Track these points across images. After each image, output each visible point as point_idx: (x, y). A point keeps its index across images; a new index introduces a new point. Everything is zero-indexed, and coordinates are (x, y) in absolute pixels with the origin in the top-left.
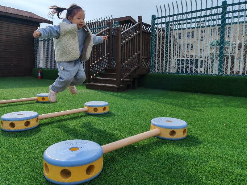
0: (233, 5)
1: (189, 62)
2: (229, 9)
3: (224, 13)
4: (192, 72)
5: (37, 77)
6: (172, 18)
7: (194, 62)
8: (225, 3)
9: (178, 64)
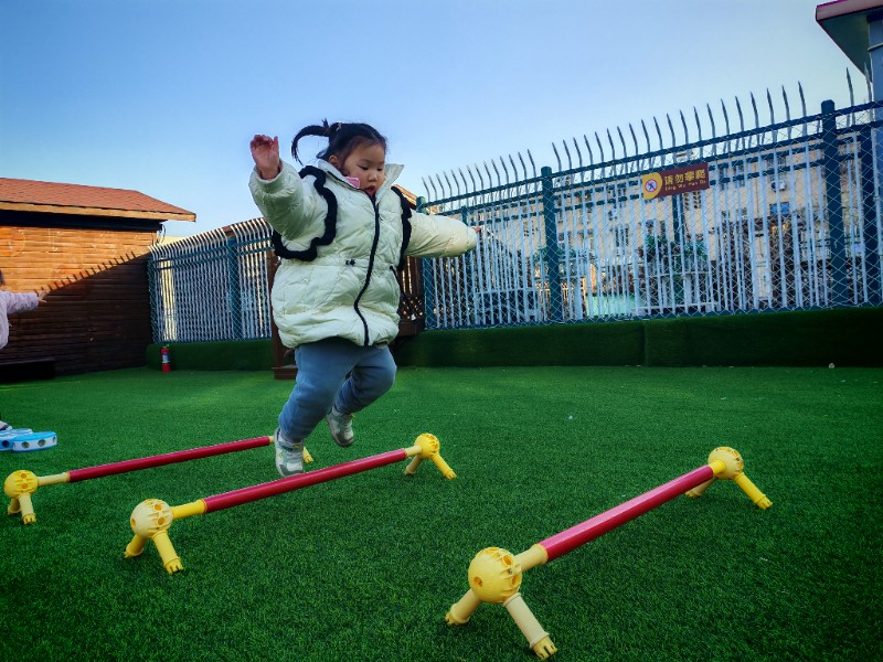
0: (560, 174)
2: (556, 183)
3: (548, 196)
5: (159, 367)
6: (471, 199)
7: (508, 297)
8: (546, 170)
9: (487, 305)
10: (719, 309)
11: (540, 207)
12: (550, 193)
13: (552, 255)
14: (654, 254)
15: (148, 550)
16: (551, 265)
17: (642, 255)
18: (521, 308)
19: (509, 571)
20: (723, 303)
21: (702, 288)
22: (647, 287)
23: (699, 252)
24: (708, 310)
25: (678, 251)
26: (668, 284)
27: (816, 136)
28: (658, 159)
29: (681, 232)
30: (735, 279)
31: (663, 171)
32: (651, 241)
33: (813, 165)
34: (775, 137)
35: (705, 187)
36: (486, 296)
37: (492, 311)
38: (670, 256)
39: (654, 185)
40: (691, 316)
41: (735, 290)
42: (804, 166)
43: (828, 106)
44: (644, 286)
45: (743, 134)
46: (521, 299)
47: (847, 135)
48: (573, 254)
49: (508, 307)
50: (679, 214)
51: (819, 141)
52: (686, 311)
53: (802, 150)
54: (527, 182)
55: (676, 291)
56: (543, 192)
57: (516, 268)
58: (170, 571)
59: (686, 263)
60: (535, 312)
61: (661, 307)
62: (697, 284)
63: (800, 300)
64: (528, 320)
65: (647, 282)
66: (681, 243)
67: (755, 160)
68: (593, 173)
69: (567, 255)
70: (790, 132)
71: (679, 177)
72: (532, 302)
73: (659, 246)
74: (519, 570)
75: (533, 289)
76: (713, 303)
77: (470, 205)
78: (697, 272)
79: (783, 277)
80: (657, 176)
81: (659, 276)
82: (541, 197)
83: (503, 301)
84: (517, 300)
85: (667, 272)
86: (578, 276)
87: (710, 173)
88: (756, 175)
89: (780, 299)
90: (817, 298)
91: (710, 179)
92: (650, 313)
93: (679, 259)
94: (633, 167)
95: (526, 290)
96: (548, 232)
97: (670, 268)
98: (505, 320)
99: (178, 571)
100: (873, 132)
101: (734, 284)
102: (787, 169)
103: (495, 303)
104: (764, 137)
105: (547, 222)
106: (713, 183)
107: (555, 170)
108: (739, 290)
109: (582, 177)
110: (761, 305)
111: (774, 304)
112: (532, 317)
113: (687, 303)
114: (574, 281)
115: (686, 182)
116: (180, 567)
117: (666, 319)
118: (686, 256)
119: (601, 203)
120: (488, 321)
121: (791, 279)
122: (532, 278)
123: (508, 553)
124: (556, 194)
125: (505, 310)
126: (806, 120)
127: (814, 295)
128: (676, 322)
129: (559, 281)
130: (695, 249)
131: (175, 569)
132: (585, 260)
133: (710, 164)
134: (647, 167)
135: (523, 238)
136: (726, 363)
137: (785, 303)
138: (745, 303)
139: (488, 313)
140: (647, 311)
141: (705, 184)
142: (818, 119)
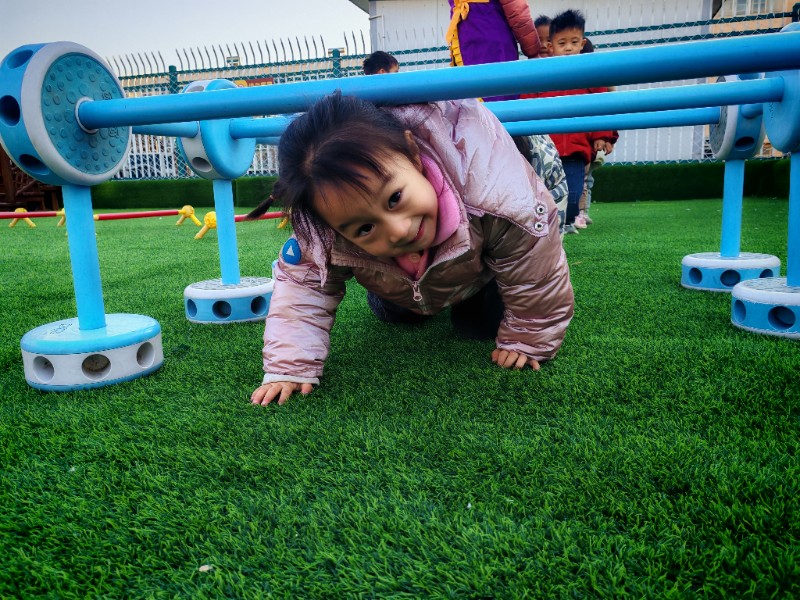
12: (175, 85)
18: (158, 167)
31: (248, 80)
37: (136, 168)
49: (148, 165)
54: (159, 75)
55: (263, 160)
61: (255, 170)
64: (164, 175)
80: (244, 82)
84: (154, 160)
124: (180, 86)
133: (275, 79)
134: (237, 75)
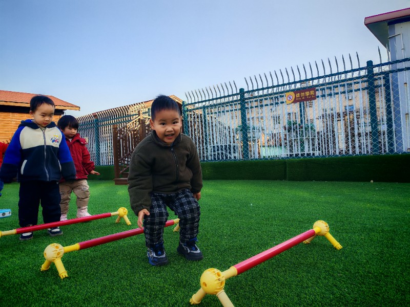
0: (248, 92)
1: (220, 149)
2: (246, 96)
3: (243, 101)
4: (223, 159)
6: (207, 102)
7: (224, 148)
8: (242, 90)
9: (214, 151)
10: (321, 155)
11: (239, 107)
12: (243, 100)
13: (244, 128)
14: (291, 129)
15: (52, 267)
16: (244, 133)
17: (285, 130)
18: (230, 153)
19: (219, 280)
20: (322, 152)
21: (313, 145)
22: (288, 144)
23: (312, 128)
24: (316, 155)
25: (302, 128)
26: (297, 143)
27: (364, 76)
28: (293, 85)
29: (303, 119)
30: (328, 141)
31: (296, 91)
32: (290, 123)
33: (363, 89)
34: (346, 76)
35: (315, 99)
36: (214, 147)
37: (216, 154)
38: (298, 130)
39: (291, 97)
40: (308, 158)
41: (328, 146)
42: (359, 90)
43: (370, 63)
44: (286, 143)
45: (332, 75)
46: (230, 149)
47: (379, 76)
48: (254, 129)
49: (224, 152)
50: (302, 111)
51: (366, 79)
52: (306, 155)
53: (358, 83)
54: (233, 95)
55: (301, 146)
56: (240, 100)
57: (228, 134)
58: (62, 278)
59: (306, 133)
60: (236, 155)
61: (294, 153)
62: (311, 143)
63: (357, 152)
64: (233, 158)
65: (288, 142)
66: (304, 124)
67: (337, 87)
68: (263, 92)
69: (251, 129)
70: (353, 75)
71: (303, 94)
72: (235, 150)
73: (293, 125)
74: (224, 279)
75: (235, 144)
76: (318, 151)
77: (207, 105)
78: (310, 138)
79: (350, 140)
80: (292, 93)
81: (293, 139)
82: (240, 102)
83: (222, 149)
84: (228, 149)
85: (297, 137)
86: (256, 139)
87: (317, 92)
88: (337, 93)
89: (349, 150)
90: (365, 150)
91: (317, 95)
92: (289, 156)
93: (302, 131)
94: (281, 89)
95: (232, 144)
96: (242, 118)
97: (298, 135)
98: (223, 158)
99: (66, 277)
100: (390, 75)
101: (327, 143)
102: (351, 91)
103: (218, 150)
104: (341, 77)
105: (242, 114)
106: (318, 97)
107: (246, 90)
108: (330, 146)
109: (258, 93)
110: (340, 153)
111: (346, 153)
112: (235, 157)
113: (306, 151)
114: (254, 141)
115: (305, 97)
116: (67, 276)
117: (297, 159)
118: (306, 130)
119: (267, 105)
120: (215, 159)
121: (353, 141)
122: (235, 139)
123: (219, 271)
124: (246, 101)
125: (222, 153)
126: (360, 69)
127: (364, 148)
128: (301, 160)
129: (247, 140)
130: (310, 127)
131: (64, 277)
132: (259, 131)
133: (317, 88)
134: (288, 89)
135: (231, 120)
136: (324, 180)
137: (351, 152)
138: (333, 152)
139: (215, 155)
140: (287, 155)
141: (315, 97)
142: (366, 69)
